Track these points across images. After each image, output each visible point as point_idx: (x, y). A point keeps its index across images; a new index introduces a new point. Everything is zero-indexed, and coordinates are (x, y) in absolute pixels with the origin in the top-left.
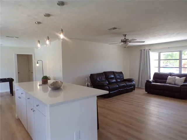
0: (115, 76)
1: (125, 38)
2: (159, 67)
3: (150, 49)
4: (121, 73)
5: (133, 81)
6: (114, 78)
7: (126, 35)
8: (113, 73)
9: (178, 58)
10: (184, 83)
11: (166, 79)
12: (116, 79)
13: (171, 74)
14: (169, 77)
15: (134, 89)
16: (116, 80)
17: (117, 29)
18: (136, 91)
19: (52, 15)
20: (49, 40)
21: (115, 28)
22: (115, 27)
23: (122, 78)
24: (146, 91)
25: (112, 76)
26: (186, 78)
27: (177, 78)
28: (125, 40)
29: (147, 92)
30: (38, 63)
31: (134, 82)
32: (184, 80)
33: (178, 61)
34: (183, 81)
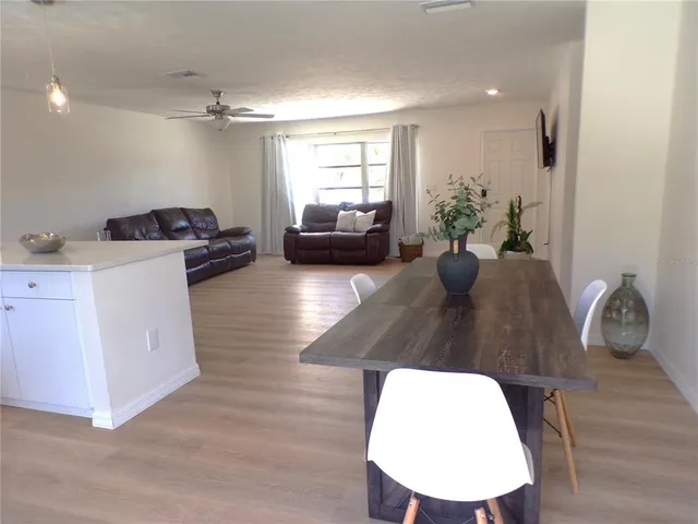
0: (190, 221)
1: (218, 103)
3: (287, 137)
4: (208, 212)
5: (248, 233)
6: (187, 227)
7: (219, 93)
8: (184, 213)
9: (359, 163)
10: (373, 224)
11: (335, 219)
12: (195, 230)
13: (345, 207)
14: (342, 212)
15: (252, 257)
16: (196, 234)
17: (197, 77)
18: (260, 263)
21: (189, 74)
22: (192, 70)
23: (212, 227)
24: (287, 258)
25: (183, 223)
26: (376, 214)
27: (359, 214)
28: (218, 108)
29: (290, 262)
31: (251, 238)
32: (373, 218)
33: (359, 169)
34: (372, 222)
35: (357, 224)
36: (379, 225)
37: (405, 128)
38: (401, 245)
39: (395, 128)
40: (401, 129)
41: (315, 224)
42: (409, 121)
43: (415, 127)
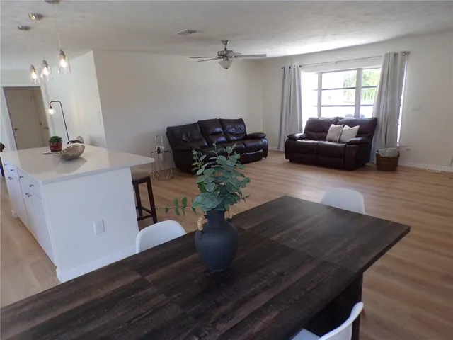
0: (224, 128)
1: (226, 49)
2: (320, 106)
3: (300, 66)
4: (241, 121)
5: (263, 138)
6: (221, 132)
7: (227, 41)
8: (221, 122)
9: (354, 85)
10: (356, 137)
11: (327, 131)
12: (226, 134)
13: (337, 121)
14: (333, 126)
15: (265, 154)
16: (226, 137)
17: (198, 33)
18: (270, 159)
19: (45, 16)
20: (47, 67)
21: (191, 32)
22: (192, 29)
24: (287, 158)
25: (218, 130)
26: (359, 129)
27: (347, 127)
28: (225, 53)
29: (288, 160)
30: (51, 108)
31: (264, 140)
32: (356, 132)
33: (354, 90)
34: (355, 135)
35: (342, 136)
36: (359, 139)
37: (395, 55)
38: (378, 156)
39: (387, 55)
40: (392, 57)
41: (313, 134)
42: (400, 48)
43: (406, 54)
